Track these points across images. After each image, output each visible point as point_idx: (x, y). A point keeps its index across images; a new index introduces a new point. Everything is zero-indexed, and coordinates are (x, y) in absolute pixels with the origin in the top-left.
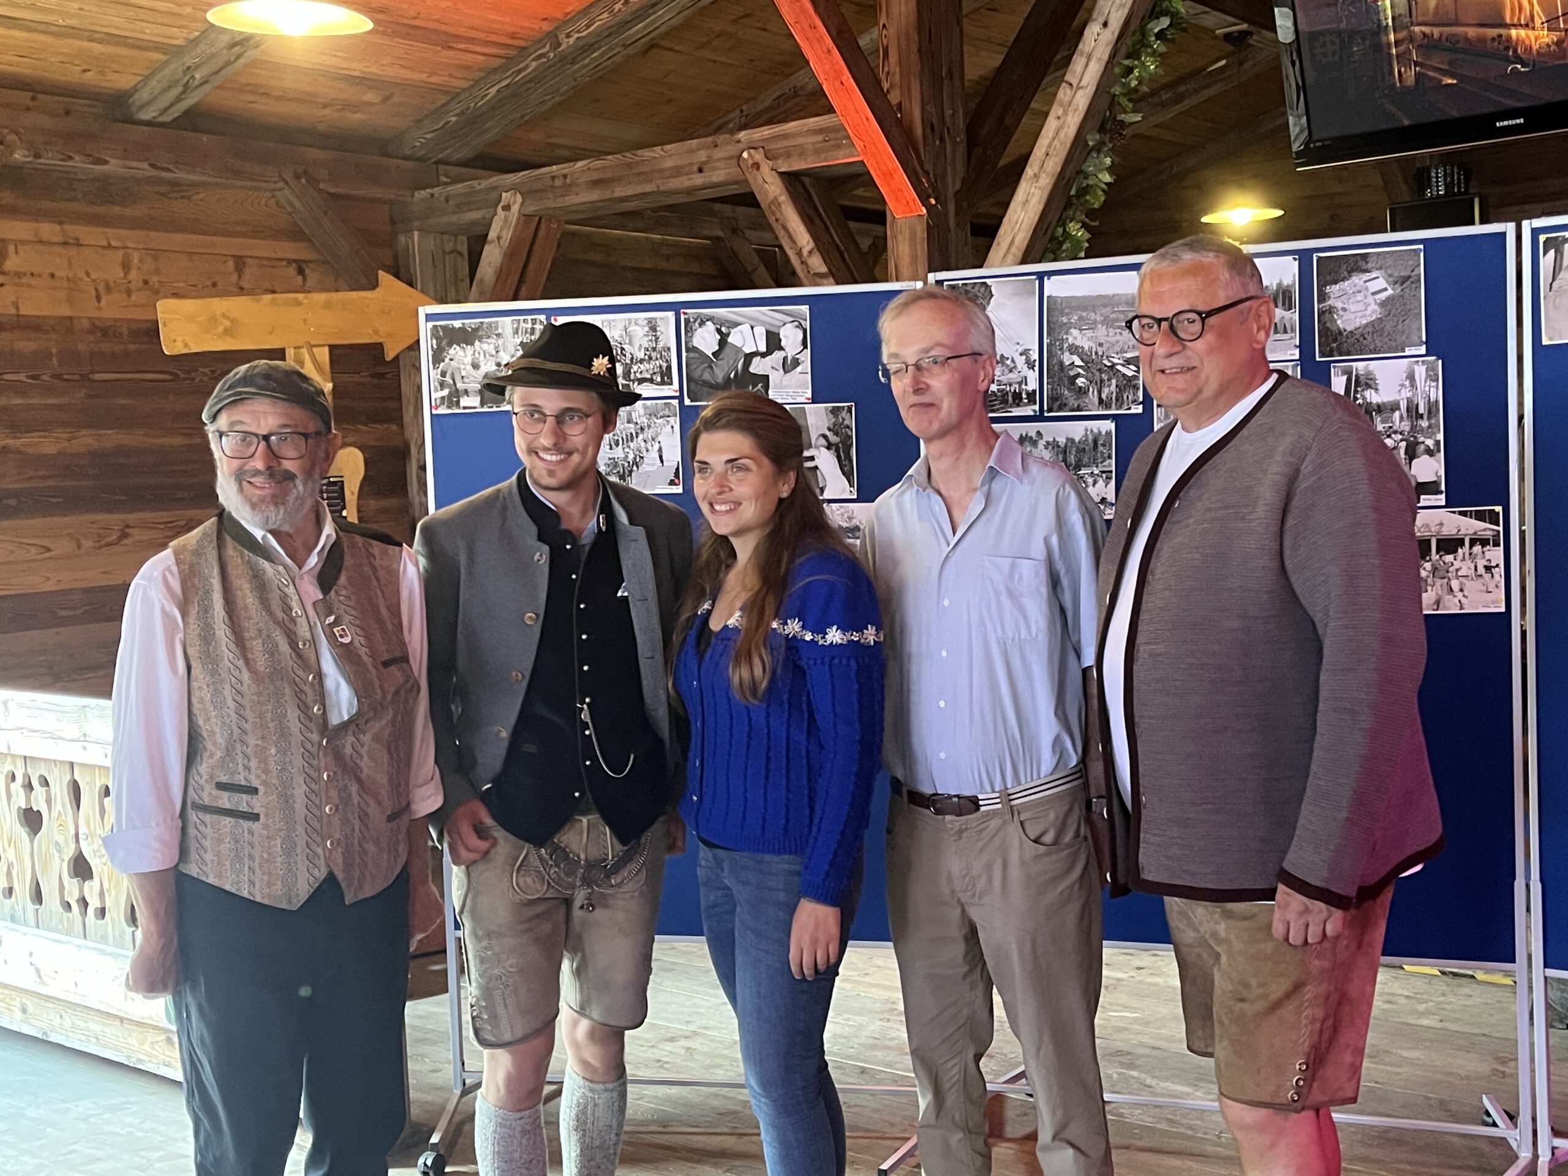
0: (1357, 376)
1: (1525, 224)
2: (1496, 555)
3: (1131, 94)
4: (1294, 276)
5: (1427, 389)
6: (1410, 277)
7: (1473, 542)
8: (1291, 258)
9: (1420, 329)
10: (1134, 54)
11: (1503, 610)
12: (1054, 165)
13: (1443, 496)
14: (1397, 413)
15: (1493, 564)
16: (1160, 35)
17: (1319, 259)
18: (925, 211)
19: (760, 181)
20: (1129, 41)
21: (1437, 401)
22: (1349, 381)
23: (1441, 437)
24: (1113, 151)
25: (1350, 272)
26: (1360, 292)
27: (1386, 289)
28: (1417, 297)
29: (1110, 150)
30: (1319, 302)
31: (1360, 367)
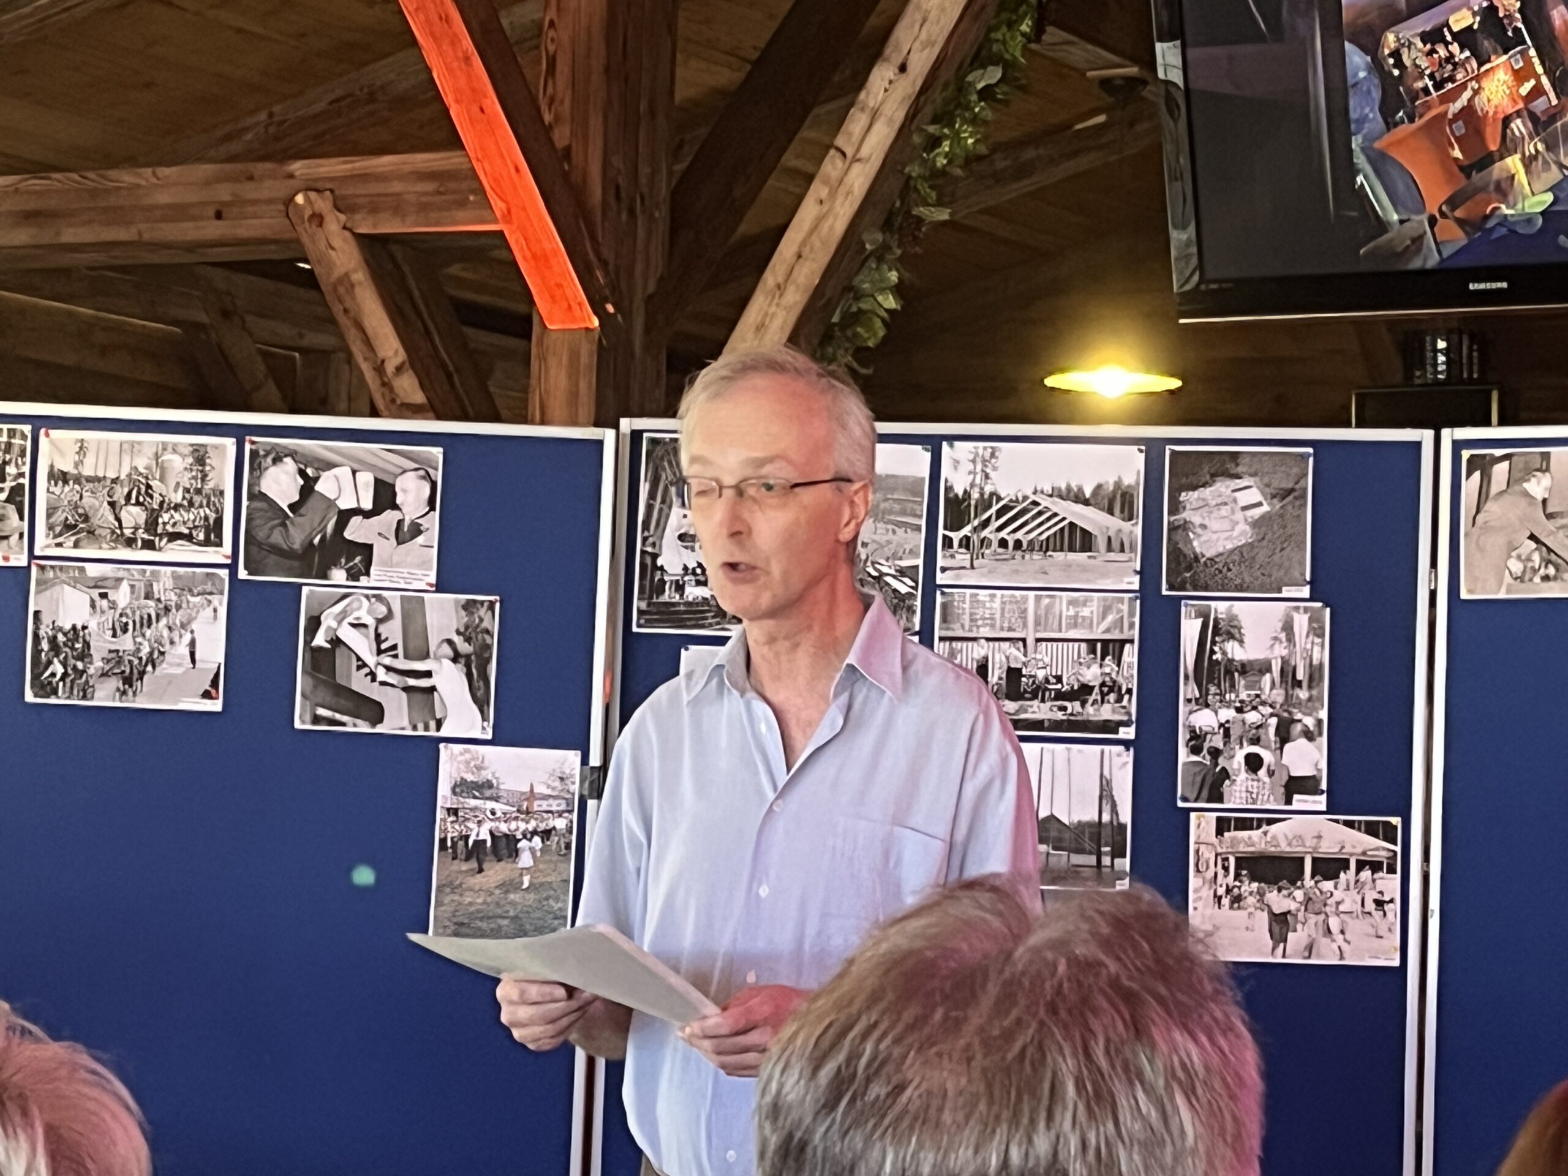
0: (1216, 620)
1: (1446, 433)
2: (1391, 884)
3: (936, 176)
4: (1138, 472)
5: (1309, 646)
6: (1292, 490)
7: (1361, 865)
8: (1136, 448)
9: (1302, 563)
10: (943, 118)
11: (1396, 963)
12: (809, 273)
13: (1323, 798)
14: (1268, 676)
15: (1387, 898)
16: (986, 94)
17: (1174, 453)
18: (596, 322)
19: (323, 245)
20: (938, 96)
21: (1321, 665)
22: (1205, 626)
23: (1324, 714)
24: (902, 262)
25: (1214, 476)
26: (1226, 504)
27: (1260, 504)
28: (1301, 518)
29: (900, 259)
30: (1170, 513)
31: (1220, 608)
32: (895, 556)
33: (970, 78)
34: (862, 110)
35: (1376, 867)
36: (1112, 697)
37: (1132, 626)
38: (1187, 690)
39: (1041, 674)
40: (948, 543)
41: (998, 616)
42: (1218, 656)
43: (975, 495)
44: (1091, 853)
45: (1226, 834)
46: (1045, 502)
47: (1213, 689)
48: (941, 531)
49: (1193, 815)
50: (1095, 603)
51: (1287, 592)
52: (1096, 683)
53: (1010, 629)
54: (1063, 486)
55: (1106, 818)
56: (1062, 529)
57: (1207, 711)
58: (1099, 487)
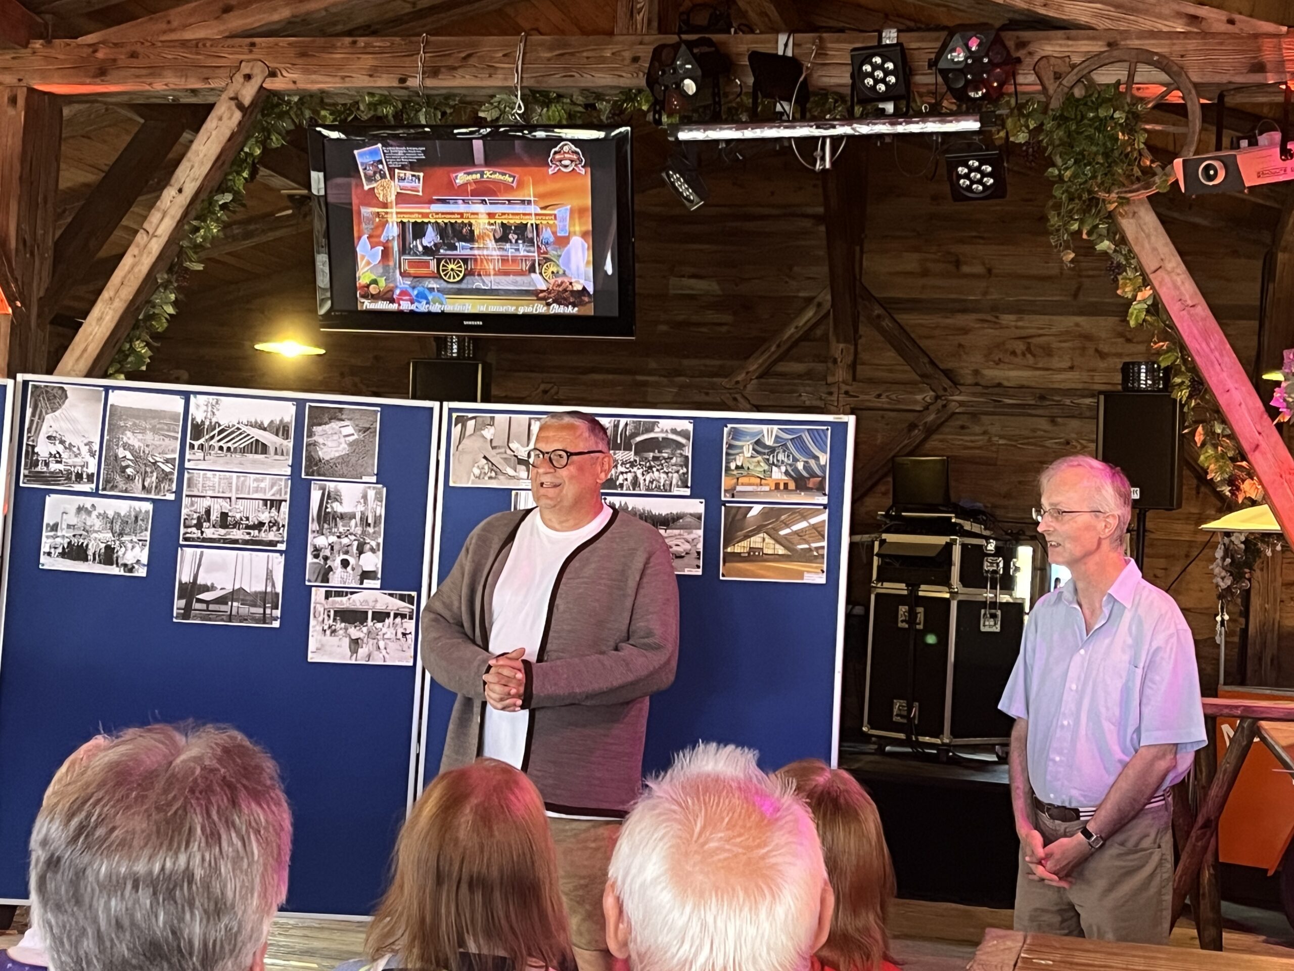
0: (329, 491)
1: (445, 404)
2: (410, 625)
3: (197, 247)
4: (292, 416)
5: (375, 506)
6: (370, 428)
7: (396, 615)
8: (291, 403)
9: (373, 465)
10: (201, 218)
11: (411, 664)
12: (127, 293)
13: (379, 582)
14: (354, 520)
15: (408, 632)
16: (224, 207)
17: (310, 406)
18: (10, 311)
20: (198, 206)
21: (380, 516)
22: (323, 494)
23: (381, 540)
24: (179, 290)
25: (331, 419)
26: (336, 433)
27: (353, 434)
28: (373, 443)
29: (175, 288)
30: (308, 437)
31: (331, 486)
32: (163, 453)
33: (215, 198)
34: (159, 210)
35: (403, 616)
36: (275, 528)
37: (286, 493)
38: (313, 526)
39: (238, 516)
40: (192, 447)
41: (217, 485)
42: (329, 510)
43: (207, 423)
44: (260, 607)
45: (330, 599)
46: (244, 428)
47: (326, 526)
48: (188, 440)
49: (313, 589)
50: (268, 481)
51: (365, 479)
52: (267, 521)
53: (223, 492)
54: (253, 421)
55: (269, 589)
56: (252, 443)
57: (323, 537)
58: (272, 422)
